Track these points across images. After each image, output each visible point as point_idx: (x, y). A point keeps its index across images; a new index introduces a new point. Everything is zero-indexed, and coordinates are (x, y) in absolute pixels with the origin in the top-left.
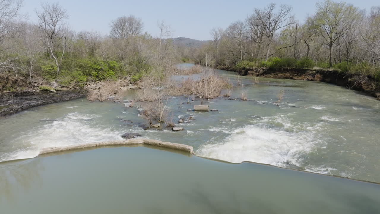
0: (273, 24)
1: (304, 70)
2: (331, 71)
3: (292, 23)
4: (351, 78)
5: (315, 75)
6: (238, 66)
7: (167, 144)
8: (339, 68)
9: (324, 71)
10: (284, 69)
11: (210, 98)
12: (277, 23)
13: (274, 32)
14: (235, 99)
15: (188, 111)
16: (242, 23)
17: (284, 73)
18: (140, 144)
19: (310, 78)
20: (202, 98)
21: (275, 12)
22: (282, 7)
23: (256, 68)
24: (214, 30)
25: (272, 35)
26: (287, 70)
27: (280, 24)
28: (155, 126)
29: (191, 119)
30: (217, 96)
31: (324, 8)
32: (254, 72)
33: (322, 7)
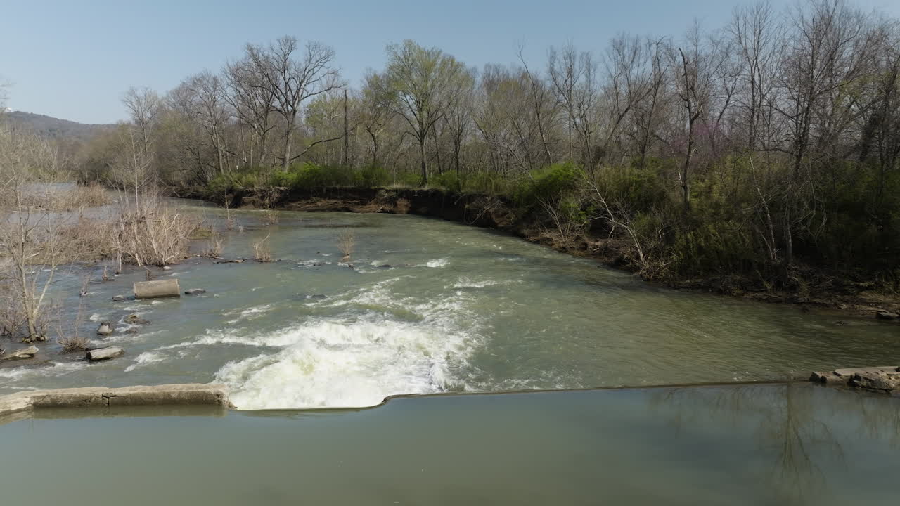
0: (293, 85)
1: (372, 190)
2: (428, 191)
3: (336, 87)
4: (469, 202)
5: (397, 200)
6: (213, 186)
7: (131, 392)
8: (442, 184)
9: (414, 192)
10: (328, 190)
11: (168, 264)
12: (303, 84)
13: (298, 105)
14: (239, 261)
15: (116, 300)
16: (215, 79)
17: (329, 198)
18: (19, 411)
19: (387, 208)
20: (145, 264)
21: (298, 58)
22: (311, 48)
23: (263, 188)
24: (132, 92)
25: (295, 112)
26: (335, 190)
27: (309, 87)
28: (17, 355)
29: (134, 320)
30: (185, 258)
31: (402, 57)
32: (257, 199)
33: (399, 55)
